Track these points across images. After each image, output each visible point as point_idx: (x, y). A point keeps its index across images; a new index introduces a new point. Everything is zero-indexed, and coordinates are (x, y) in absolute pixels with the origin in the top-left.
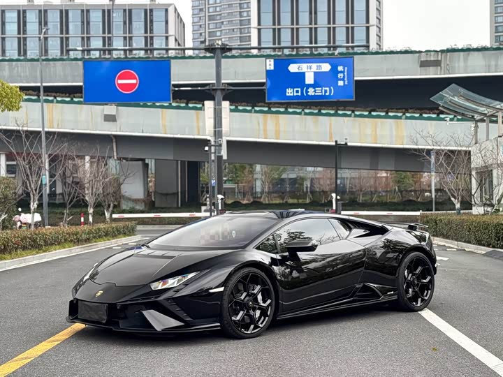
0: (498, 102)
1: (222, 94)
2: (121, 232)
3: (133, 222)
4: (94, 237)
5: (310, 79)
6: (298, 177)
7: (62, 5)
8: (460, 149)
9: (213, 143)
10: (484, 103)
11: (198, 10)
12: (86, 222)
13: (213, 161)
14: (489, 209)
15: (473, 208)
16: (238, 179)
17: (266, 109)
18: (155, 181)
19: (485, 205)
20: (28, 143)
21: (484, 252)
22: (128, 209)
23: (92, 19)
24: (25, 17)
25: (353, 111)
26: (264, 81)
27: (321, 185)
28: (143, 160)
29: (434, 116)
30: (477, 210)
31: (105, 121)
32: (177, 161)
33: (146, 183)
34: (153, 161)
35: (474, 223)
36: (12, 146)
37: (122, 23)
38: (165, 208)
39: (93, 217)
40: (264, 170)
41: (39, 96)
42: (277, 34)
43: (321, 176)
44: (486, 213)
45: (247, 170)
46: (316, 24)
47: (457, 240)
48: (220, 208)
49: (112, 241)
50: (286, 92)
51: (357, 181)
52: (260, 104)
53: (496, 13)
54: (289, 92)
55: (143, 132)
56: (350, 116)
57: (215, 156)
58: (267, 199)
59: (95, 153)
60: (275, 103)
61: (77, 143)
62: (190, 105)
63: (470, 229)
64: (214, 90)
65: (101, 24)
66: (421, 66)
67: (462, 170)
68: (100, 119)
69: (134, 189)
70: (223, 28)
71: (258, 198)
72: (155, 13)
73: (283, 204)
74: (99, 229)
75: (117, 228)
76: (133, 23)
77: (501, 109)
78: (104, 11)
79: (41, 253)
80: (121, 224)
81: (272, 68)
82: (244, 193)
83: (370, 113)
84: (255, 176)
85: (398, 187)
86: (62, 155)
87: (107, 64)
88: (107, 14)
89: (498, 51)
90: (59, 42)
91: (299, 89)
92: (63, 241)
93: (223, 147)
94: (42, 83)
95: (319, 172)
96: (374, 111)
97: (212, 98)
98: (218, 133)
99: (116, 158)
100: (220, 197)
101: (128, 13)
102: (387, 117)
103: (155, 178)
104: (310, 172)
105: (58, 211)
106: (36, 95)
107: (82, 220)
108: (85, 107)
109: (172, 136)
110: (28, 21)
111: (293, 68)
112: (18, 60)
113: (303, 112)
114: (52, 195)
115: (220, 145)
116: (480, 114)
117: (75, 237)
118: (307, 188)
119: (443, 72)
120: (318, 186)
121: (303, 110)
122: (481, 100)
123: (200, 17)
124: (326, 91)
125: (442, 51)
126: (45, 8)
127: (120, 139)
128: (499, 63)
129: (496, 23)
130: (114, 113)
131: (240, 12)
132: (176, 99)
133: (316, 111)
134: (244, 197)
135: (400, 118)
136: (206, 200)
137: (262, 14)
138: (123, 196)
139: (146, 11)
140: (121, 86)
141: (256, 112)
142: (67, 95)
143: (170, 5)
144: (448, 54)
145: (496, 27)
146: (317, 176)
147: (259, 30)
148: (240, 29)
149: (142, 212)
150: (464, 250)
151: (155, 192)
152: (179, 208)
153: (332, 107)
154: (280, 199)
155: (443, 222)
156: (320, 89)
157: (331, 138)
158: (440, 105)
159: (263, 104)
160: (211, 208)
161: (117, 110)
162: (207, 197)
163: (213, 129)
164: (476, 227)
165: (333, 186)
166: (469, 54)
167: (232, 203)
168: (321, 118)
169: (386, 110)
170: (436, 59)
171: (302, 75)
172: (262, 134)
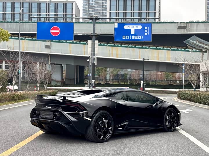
1: (95, 37)
3: (56, 90)
5: (133, 32)
6: (124, 73)
7: (29, 1)
8: (196, 63)
9: (91, 58)
10: (207, 44)
11: (85, 5)
12: (37, 90)
13: (91, 66)
15: (201, 88)
16: (100, 74)
17: (113, 45)
18: (66, 73)
20: (12, 56)
21: (207, 108)
22: (54, 85)
23: (42, 7)
24: (14, 5)
25: (149, 47)
26: (114, 33)
28: (61, 65)
29: (183, 49)
30: (202, 90)
31: (46, 48)
32: (75, 65)
33: (62, 74)
34: (65, 65)
35: (203, 95)
36: (5, 57)
37: (54, 9)
38: (70, 85)
39: (39, 88)
40: (110, 71)
41: (18, 37)
42: (117, 14)
44: (207, 91)
45: (104, 70)
46: (133, 11)
47: (194, 102)
48: (93, 86)
50: (122, 37)
51: (149, 76)
52: (110, 43)
53: (207, 9)
54: (124, 37)
55: (61, 53)
56: (148, 48)
57: (92, 63)
58: (112, 82)
59: (41, 61)
60: (117, 42)
61: (33, 57)
62: (81, 42)
63: (201, 97)
64: (92, 35)
66: (178, 29)
67: (197, 72)
68: (44, 47)
69: (57, 77)
70: (95, 12)
71: (108, 82)
72: (67, 5)
73: (118, 84)
74: (42, 93)
75: (49, 93)
76: (59, 9)
78: (47, 4)
79: (16, 103)
80: (51, 91)
81: (117, 27)
82: (102, 79)
83: (156, 47)
84: (107, 73)
85: (166, 79)
86: (27, 61)
88: (48, 5)
90: (28, 16)
91: (128, 36)
92: (26, 98)
94: (20, 32)
95: (134, 72)
96: (158, 47)
97: (91, 39)
98: (93, 54)
99: (50, 63)
100: (93, 81)
101: (57, 5)
102: (163, 49)
104: (129, 72)
106: (17, 37)
107: (35, 89)
108: (37, 42)
110: (15, 7)
111: (126, 27)
112: (11, 22)
113: (128, 47)
114: (23, 78)
115: (94, 59)
116: (205, 48)
117: (32, 96)
118: (128, 78)
119: (187, 32)
120: (133, 77)
121: (128, 46)
123: (86, 7)
124: (139, 37)
125: (187, 23)
126: (23, 2)
127: (52, 56)
130: (49, 45)
131: (102, 6)
132: (75, 40)
133: (134, 46)
134: (102, 81)
135: (169, 50)
136: (87, 82)
138: (52, 79)
139: (64, 4)
140: (53, 33)
141: (109, 46)
142: (30, 37)
143: (74, 2)
144: (190, 24)
145: (208, 14)
146: (133, 73)
147: (110, 13)
148: (102, 12)
149: (60, 86)
150: (198, 107)
151: (66, 78)
152: (76, 85)
153: (140, 44)
154: (117, 82)
155: (188, 94)
156: (137, 36)
157: (140, 57)
158: (187, 45)
159: (112, 43)
160: (90, 85)
161: (51, 43)
162: (88, 81)
163: (91, 52)
164: (203, 97)
165: (139, 77)
166: (198, 24)
167: (97, 83)
168: (136, 49)
169: (163, 46)
170: (184, 26)
171: (129, 30)
172: (111, 55)
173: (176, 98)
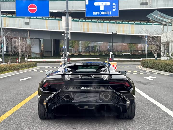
1: (69, 13)
2: (31, 66)
3: (36, 62)
4: (21, 68)
5: (102, 8)
6: (94, 45)
8: (158, 35)
9: (65, 33)
10: (167, 18)
12: (18, 62)
13: (65, 40)
14: (168, 58)
15: (161, 57)
16: (73, 46)
17: (84, 20)
18: (44, 46)
19: (167, 56)
21: (168, 75)
22: (34, 57)
25: (116, 21)
26: (85, 10)
28: (39, 39)
29: (145, 23)
31: (25, 24)
32: (52, 39)
33: (40, 47)
34: (43, 39)
35: (164, 64)
39: (20, 60)
40: (82, 43)
43: (103, 45)
44: (167, 60)
45: (76, 43)
47: (156, 69)
48: (68, 57)
49: (28, 69)
51: (115, 47)
52: (82, 18)
54: (94, 13)
55: (39, 29)
56: (115, 23)
57: (66, 38)
58: (83, 53)
60: (88, 18)
62: (56, 19)
63: (162, 66)
64: (66, 12)
66: (141, 5)
68: (23, 24)
69: (36, 50)
71: (80, 53)
73: (90, 55)
74: (23, 65)
80: (31, 63)
81: (88, 4)
82: (75, 51)
83: (122, 22)
84: (79, 45)
85: (130, 49)
91: (98, 12)
92: (9, 69)
93: (69, 34)
95: (102, 44)
96: (124, 21)
97: (65, 15)
98: (67, 29)
99: (29, 38)
100: (68, 53)
102: (128, 23)
103: (44, 45)
104: (98, 44)
111: (96, 4)
113: (98, 22)
114: (7, 51)
116: (165, 22)
117: (14, 68)
119: (148, 7)
120: (101, 49)
124: (108, 13)
127: (31, 31)
130: (28, 21)
132: (51, 16)
133: (102, 21)
135: (133, 24)
138: (32, 52)
140: (30, 10)
141: (80, 21)
142: (11, 14)
149: (39, 58)
150: (160, 74)
151: (44, 51)
152: (53, 57)
153: (108, 20)
154: (88, 53)
155: (151, 63)
156: (106, 12)
157: (108, 31)
158: (150, 19)
159: (83, 18)
160: (65, 57)
161: (29, 20)
162: (63, 53)
163: (65, 28)
164: (165, 65)
165: (107, 49)
167: (71, 55)
168: (104, 24)
169: (128, 21)
170: (146, 2)
171: (99, 7)
172: (83, 30)
173: (140, 66)
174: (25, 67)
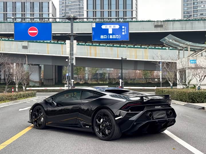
0: (188, 42)
1: (73, 37)
2: (30, 96)
3: (35, 91)
4: (19, 98)
5: (110, 32)
6: (103, 72)
8: (173, 61)
9: (70, 58)
11: (61, 3)
12: (15, 91)
13: (70, 66)
14: (185, 86)
15: (177, 86)
16: (79, 73)
17: (91, 44)
18: (44, 74)
19: (183, 85)
21: (184, 104)
22: (32, 85)
23: (17, 6)
25: (127, 45)
26: (92, 32)
27: (113, 76)
28: (39, 65)
29: (160, 48)
30: (179, 87)
31: (23, 48)
32: (53, 65)
33: (40, 74)
34: (43, 65)
35: (179, 92)
37: (30, 8)
38: (48, 85)
39: (18, 89)
40: (89, 70)
42: (95, 13)
43: (113, 72)
44: (184, 88)
45: (82, 69)
46: (111, 9)
48: (72, 86)
49: (26, 99)
50: (100, 37)
51: (127, 74)
52: (88, 42)
53: (184, 6)
54: (102, 37)
55: (39, 53)
56: (126, 47)
57: (70, 63)
58: (90, 82)
59: (19, 62)
60: (95, 42)
61: (11, 58)
62: (59, 42)
63: (177, 94)
64: (70, 35)
65: (21, 8)
66: (155, 27)
67: (173, 70)
68: (21, 48)
69: (35, 77)
70: (72, 11)
71: (87, 81)
72: (44, 4)
73: (97, 84)
74: (21, 94)
75: (28, 94)
76: (34, 8)
77: (189, 45)
78: (22, 3)
80: (30, 92)
81: (95, 27)
82: (80, 79)
83: (134, 46)
84: (86, 72)
85: (144, 77)
86: (5, 63)
87: (24, 24)
89: (186, 21)
90: (3, 15)
91: (106, 36)
92: (5, 99)
93: (74, 60)
95: (112, 71)
96: (136, 45)
97: (69, 39)
98: (72, 54)
99: (27, 64)
100: (72, 81)
101: (32, 4)
102: (141, 48)
104: (108, 70)
105: (3, 86)
107: (13, 90)
108: (14, 42)
109: (51, 55)
111: (103, 27)
115: (73, 59)
116: (181, 47)
117: (10, 98)
118: (107, 77)
119: (164, 30)
120: (112, 76)
121: (106, 45)
122: (181, 41)
123: (63, 6)
124: (117, 37)
125: (164, 21)
127: (29, 56)
128: (187, 26)
129: (184, 10)
130: (26, 45)
131: (79, 4)
132: (54, 39)
133: (112, 45)
134: (81, 81)
135: (146, 48)
137: (88, 5)
138: (30, 80)
139: (40, 3)
140: (30, 33)
141: (87, 45)
142: (7, 37)
144: (166, 22)
145: (184, 12)
146: (111, 72)
147: (87, 12)
148: (79, 11)
149: (38, 87)
150: (175, 103)
151: (43, 79)
152: (54, 85)
153: (118, 43)
154: (96, 81)
155: (166, 91)
156: (115, 36)
157: (118, 56)
158: (164, 43)
159: (89, 42)
160: (69, 85)
161: (28, 44)
163: (69, 52)
164: (180, 94)
165: (118, 76)
166: (174, 23)
167: (76, 83)
168: (114, 48)
169: (140, 45)
170: (161, 24)
171: (107, 30)
172: (89, 54)
174: (23, 97)
